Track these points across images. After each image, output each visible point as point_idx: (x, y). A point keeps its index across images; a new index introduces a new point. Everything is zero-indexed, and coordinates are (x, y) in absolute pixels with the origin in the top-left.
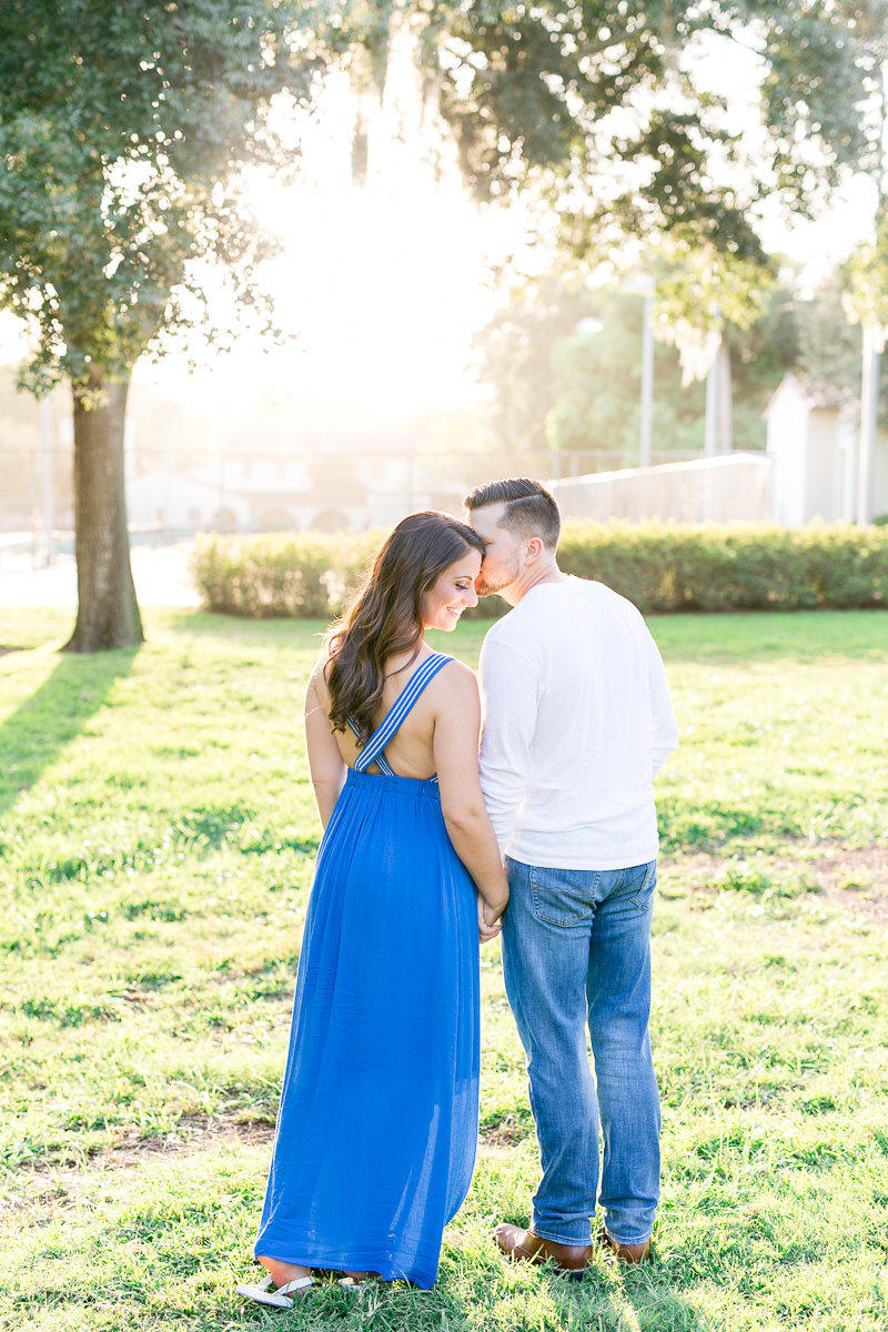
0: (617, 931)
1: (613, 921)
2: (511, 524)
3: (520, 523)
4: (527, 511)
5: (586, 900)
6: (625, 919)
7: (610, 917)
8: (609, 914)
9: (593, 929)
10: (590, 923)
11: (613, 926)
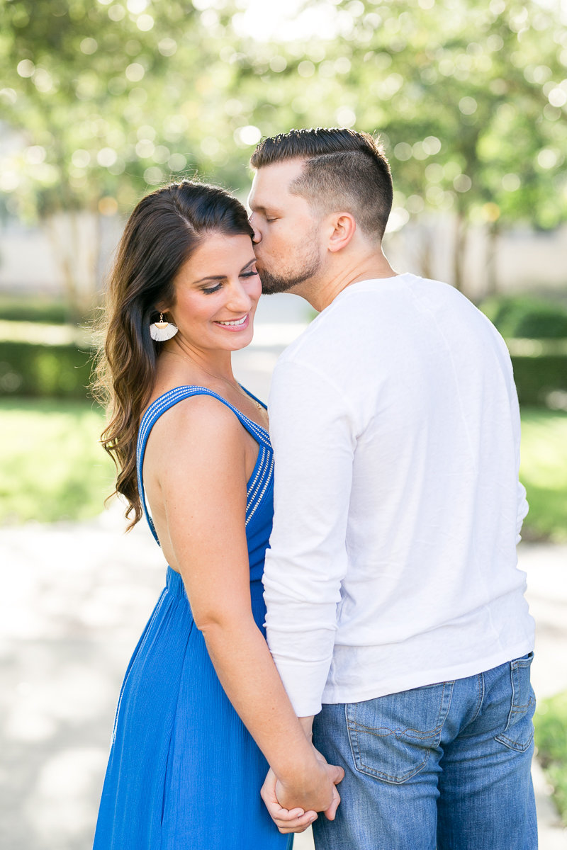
0: (480, 784)
1: (472, 769)
2: (311, 190)
3: (323, 188)
4: (337, 172)
5: (427, 744)
6: (491, 765)
7: (466, 765)
8: (465, 760)
9: (440, 786)
10: (434, 778)
11: (473, 778)
